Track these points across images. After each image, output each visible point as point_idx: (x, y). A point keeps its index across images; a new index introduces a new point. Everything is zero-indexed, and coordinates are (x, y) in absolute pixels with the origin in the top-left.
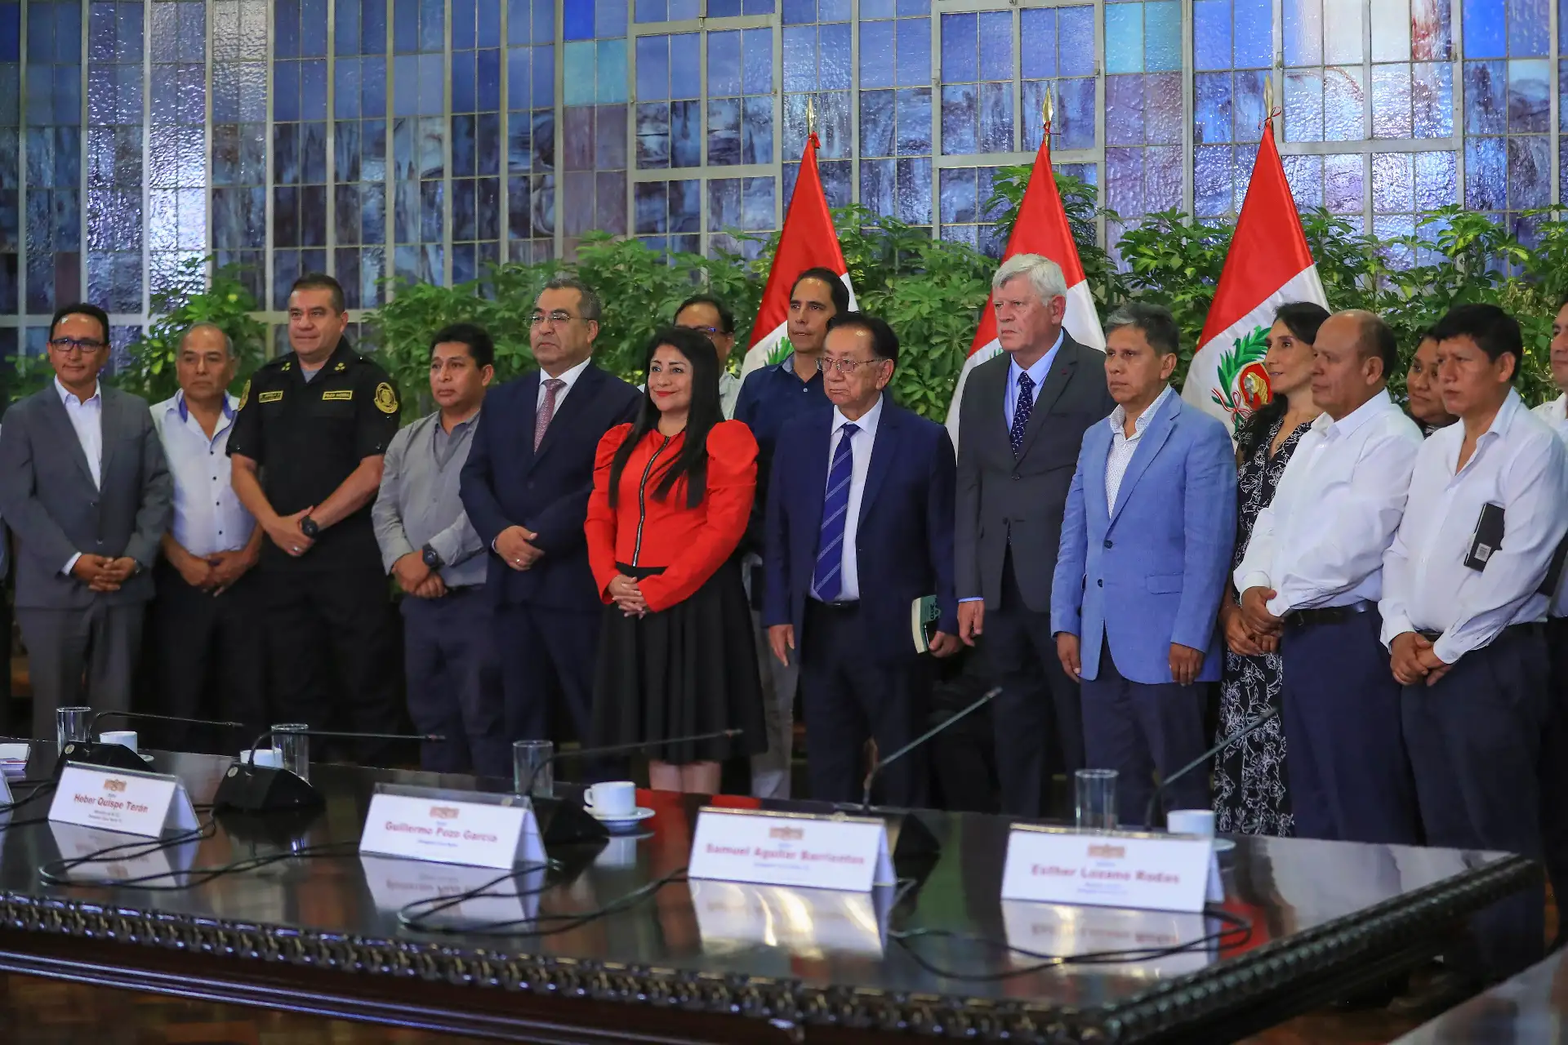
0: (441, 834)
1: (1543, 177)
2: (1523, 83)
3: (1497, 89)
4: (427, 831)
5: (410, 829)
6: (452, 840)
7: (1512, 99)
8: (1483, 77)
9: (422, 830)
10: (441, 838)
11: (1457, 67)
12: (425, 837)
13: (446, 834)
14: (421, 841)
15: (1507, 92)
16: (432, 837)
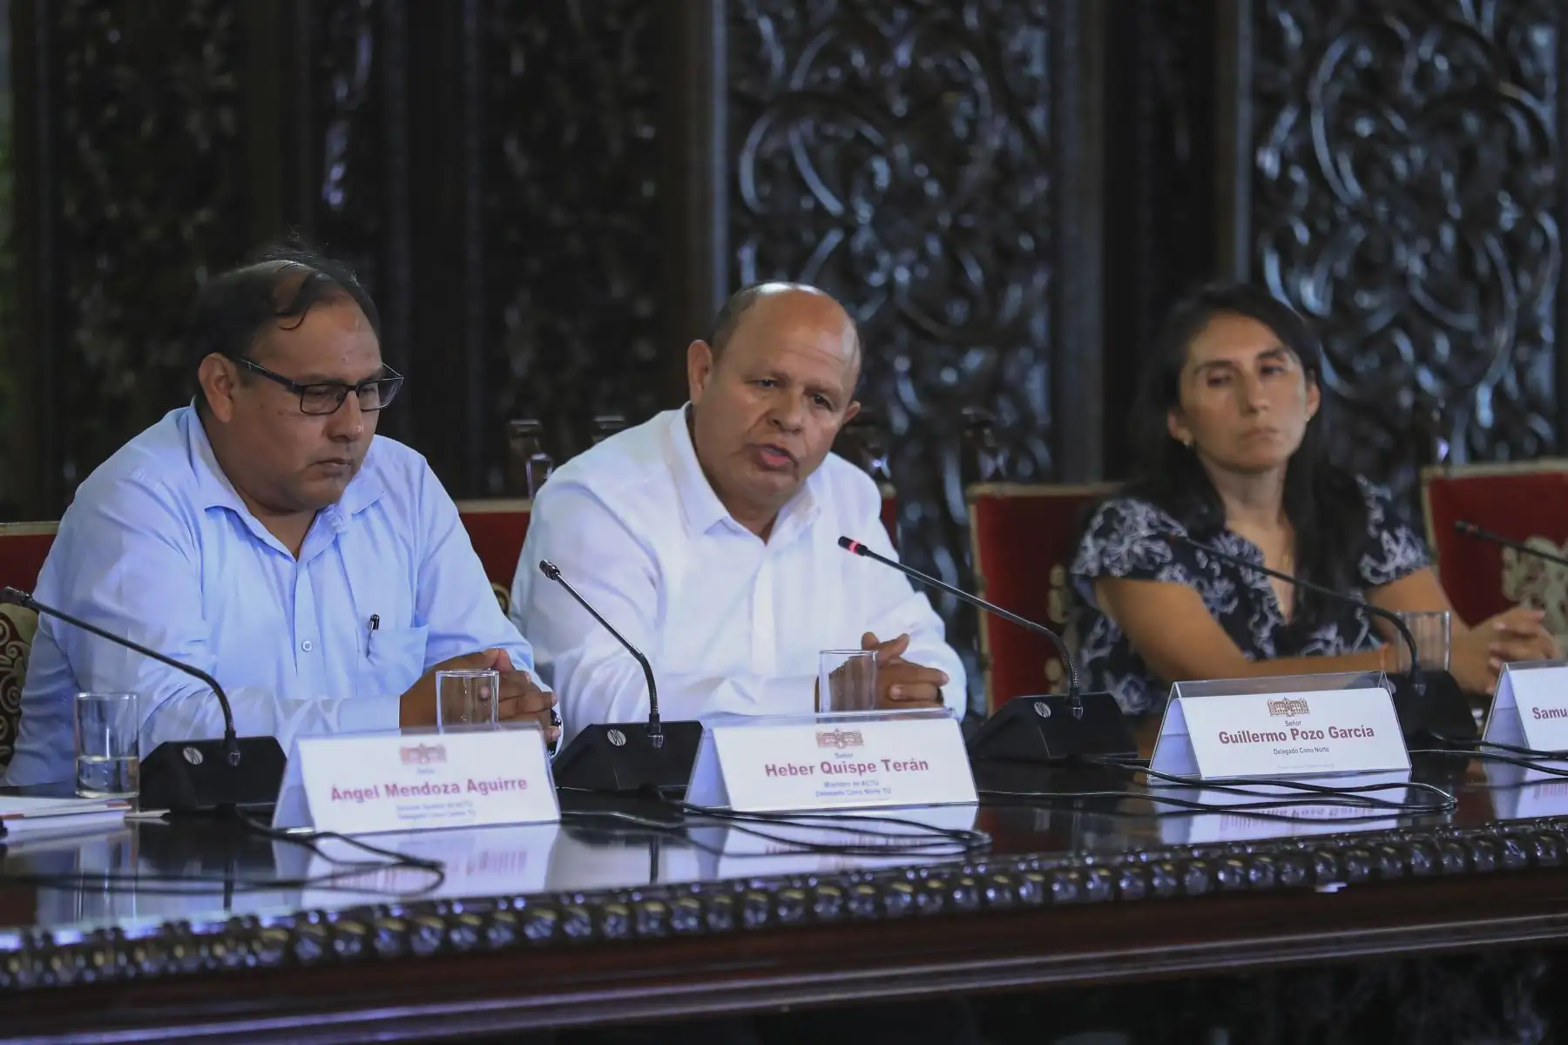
0: (1298, 737)
4: (1281, 737)
5: (1255, 738)
6: (1318, 743)
9: (1272, 736)
10: (1300, 742)
12: (1280, 745)
13: (1306, 735)
14: (1277, 752)
16: (1290, 743)
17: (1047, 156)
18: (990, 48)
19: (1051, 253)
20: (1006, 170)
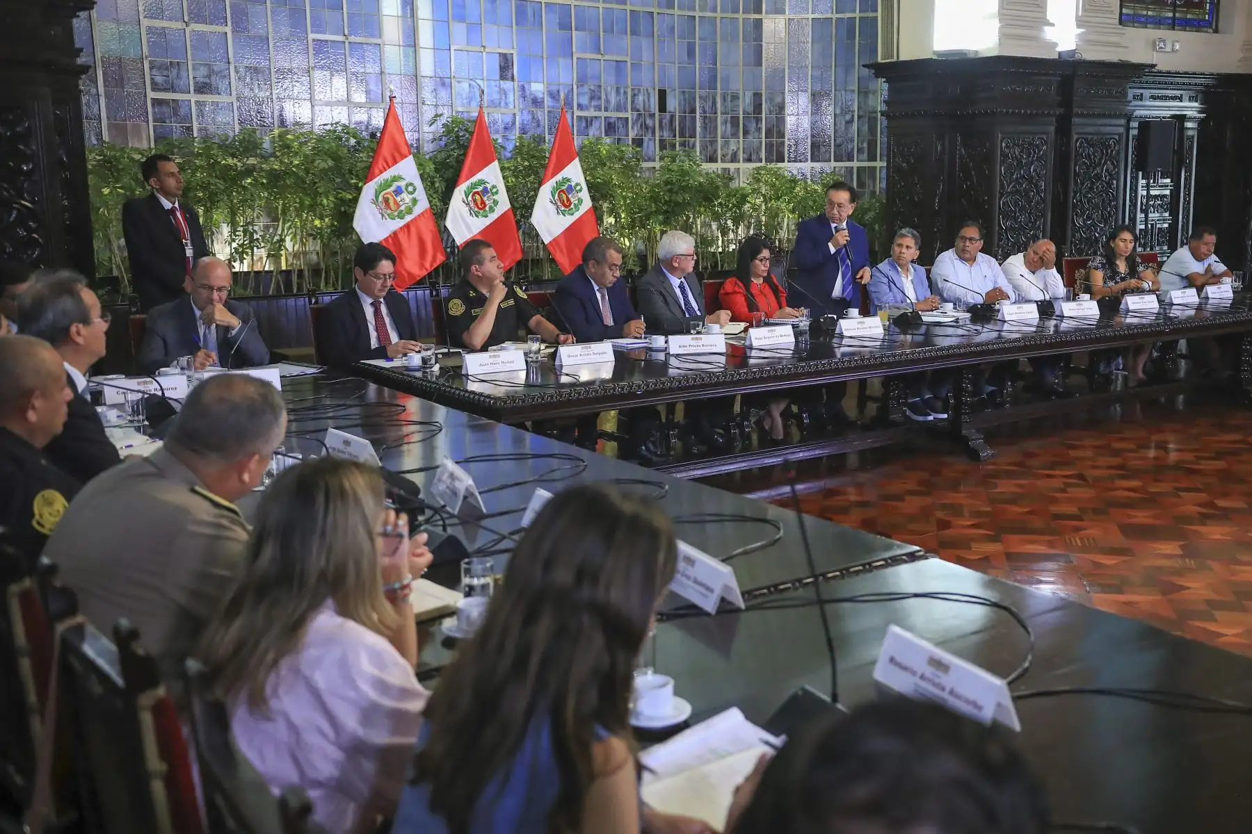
1: (542, 124)
2: (536, 91)
3: (528, 93)
7: (532, 97)
8: (523, 88)
11: (516, 83)
15: (531, 94)
17: (1044, 200)
18: (1036, 185)
19: (1043, 215)
20: (1038, 203)
